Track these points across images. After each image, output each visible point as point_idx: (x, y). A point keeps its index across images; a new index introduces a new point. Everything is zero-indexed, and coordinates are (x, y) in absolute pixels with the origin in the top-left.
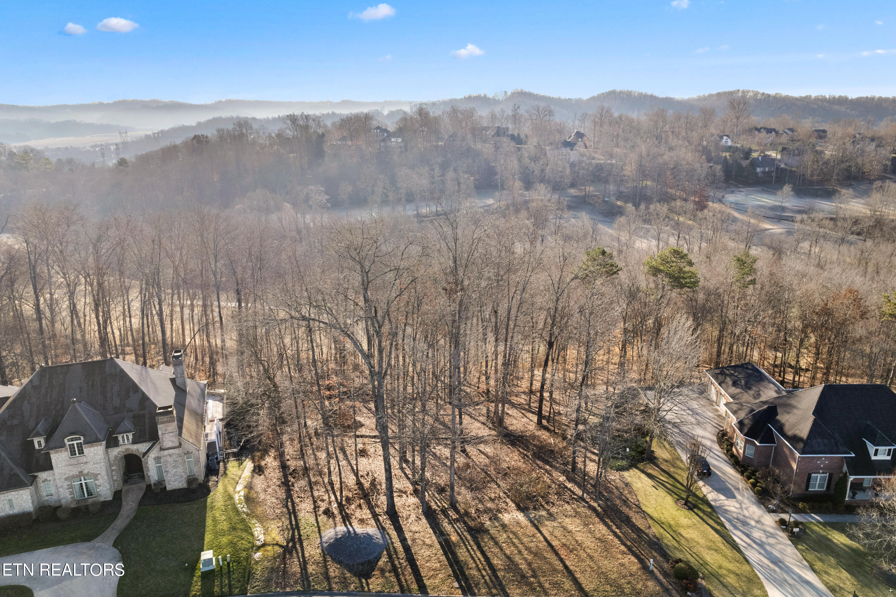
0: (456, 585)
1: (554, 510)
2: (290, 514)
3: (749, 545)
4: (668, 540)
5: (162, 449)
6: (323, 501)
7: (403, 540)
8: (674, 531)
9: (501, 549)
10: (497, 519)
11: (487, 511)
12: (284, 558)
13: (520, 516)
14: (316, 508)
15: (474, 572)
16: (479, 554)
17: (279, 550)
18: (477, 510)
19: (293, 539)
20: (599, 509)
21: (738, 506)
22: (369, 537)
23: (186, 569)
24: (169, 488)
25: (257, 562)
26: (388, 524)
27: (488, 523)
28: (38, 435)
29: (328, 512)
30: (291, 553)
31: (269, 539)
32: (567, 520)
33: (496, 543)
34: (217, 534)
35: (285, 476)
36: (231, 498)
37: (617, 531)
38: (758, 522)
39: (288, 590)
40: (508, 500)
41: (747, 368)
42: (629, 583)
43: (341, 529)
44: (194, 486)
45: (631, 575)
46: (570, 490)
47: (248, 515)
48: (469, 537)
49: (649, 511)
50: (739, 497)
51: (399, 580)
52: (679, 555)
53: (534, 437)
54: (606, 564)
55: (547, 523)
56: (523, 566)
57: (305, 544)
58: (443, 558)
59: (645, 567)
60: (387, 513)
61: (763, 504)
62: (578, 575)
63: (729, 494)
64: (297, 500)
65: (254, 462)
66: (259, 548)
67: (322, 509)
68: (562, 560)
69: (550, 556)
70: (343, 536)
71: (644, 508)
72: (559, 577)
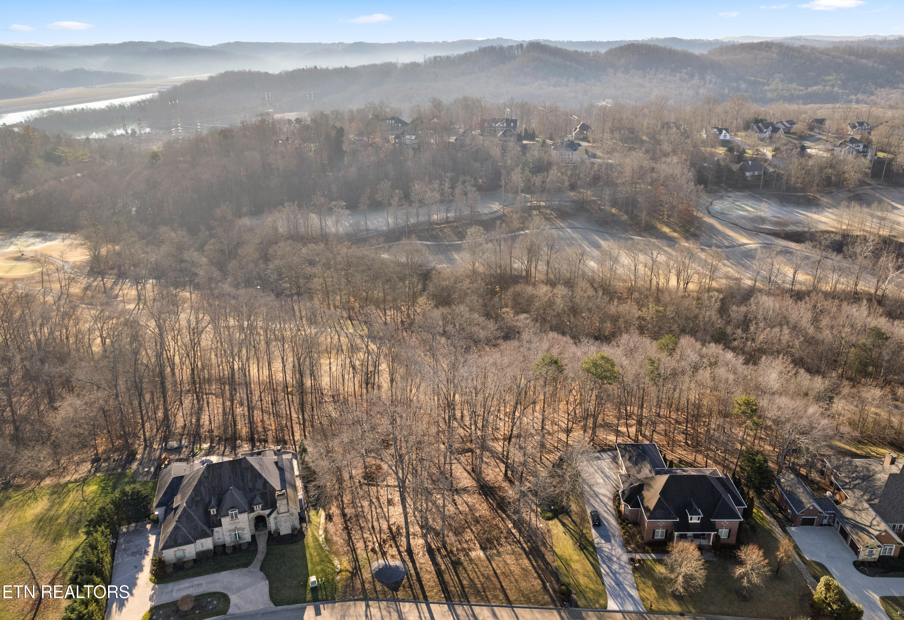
0: (443, 596)
1: (501, 549)
2: (352, 551)
3: (608, 574)
4: (563, 570)
5: (278, 513)
6: (369, 541)
7: (415, 568)
8: (568, 564)
9: (468, 575)
10: (468, 555)
11: (464, 549)
12: (352, 579)
13: (481, 554)
14: (366, 546)
15: (453, 589)
16: (456, 578)
17: (350, 575)
18: (457, 549)
19: (356, 568)
20: (527, 549)
21: (610, 547)
22: (397, 567)
23: (302, 585)
24: (282, 534)
25: (338, 582)
26: (407, 558)
27: (463, 558)
28: (213, 507)
29: (373, 550)
30: (355, 576)
31: (343, 567)
32: (508, 556)
33: (466, 571)
34: (314, 564)
35: (345, 522)
36: (318, 540)
37: (535, 564)
38: (618, 559)
39: (356, 598)
40: (476, 542)
41: (639, 448)
42: (534, 596)
43: (381, 561)
44: (296, 532)
45: (537, 592)
46: (513, 534)
47: (329, 552)
48: (451, 567)
49: (557, 550)
50: (613, 542)
51: (413, 593)
52: (566, 580)
53: (500, 488)
54: (523, 584)
55: (496, 558)
56: (479, 586)
57: (363, 571)
58: (437, 580)
59: (545, 587)
60: (406, 551)
61: (626, 547)
62: (508, 591)
63: (607, 539)
64: (355, 541)
65: (325, 511)
66: (338, 573)
67: (370, 548)
68: (500, 582)
69: (494, 579)
70: (383, 567)
71: (554, 549)
72: (498, 592)
